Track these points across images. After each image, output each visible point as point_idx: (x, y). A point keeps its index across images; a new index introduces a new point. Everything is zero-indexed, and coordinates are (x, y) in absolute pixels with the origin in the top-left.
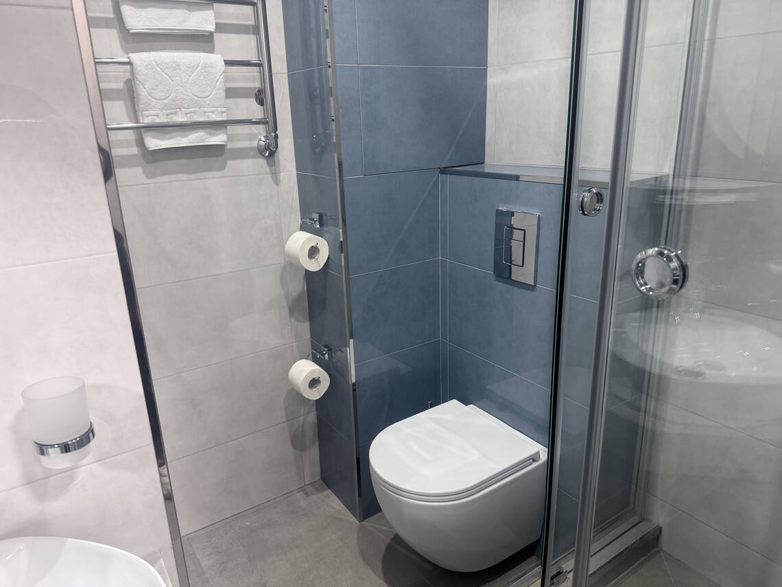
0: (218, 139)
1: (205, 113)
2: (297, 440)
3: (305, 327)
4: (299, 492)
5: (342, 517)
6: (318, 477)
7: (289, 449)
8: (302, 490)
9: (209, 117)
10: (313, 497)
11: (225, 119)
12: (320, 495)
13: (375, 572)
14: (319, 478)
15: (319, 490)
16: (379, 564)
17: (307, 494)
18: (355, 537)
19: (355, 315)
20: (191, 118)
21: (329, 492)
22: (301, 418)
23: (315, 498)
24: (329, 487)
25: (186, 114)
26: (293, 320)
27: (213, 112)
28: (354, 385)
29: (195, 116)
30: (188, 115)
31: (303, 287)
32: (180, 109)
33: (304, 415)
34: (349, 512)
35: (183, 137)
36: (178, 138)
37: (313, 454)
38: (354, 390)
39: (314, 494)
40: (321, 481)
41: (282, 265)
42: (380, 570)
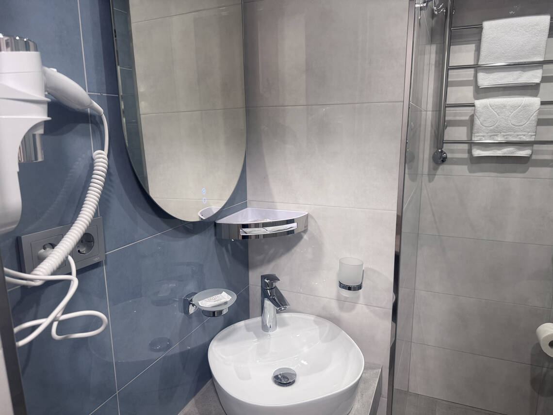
0: (524, 153)
1: (518, 135)
9: (520, 138)
11: (533, 140)
20: (507, 138)
25: (504, 136)
27: (524, 135)
29: (510, 138)
30: (505, 137)
32: (501, 132)
35: (499, 150)
36: (495, 151)
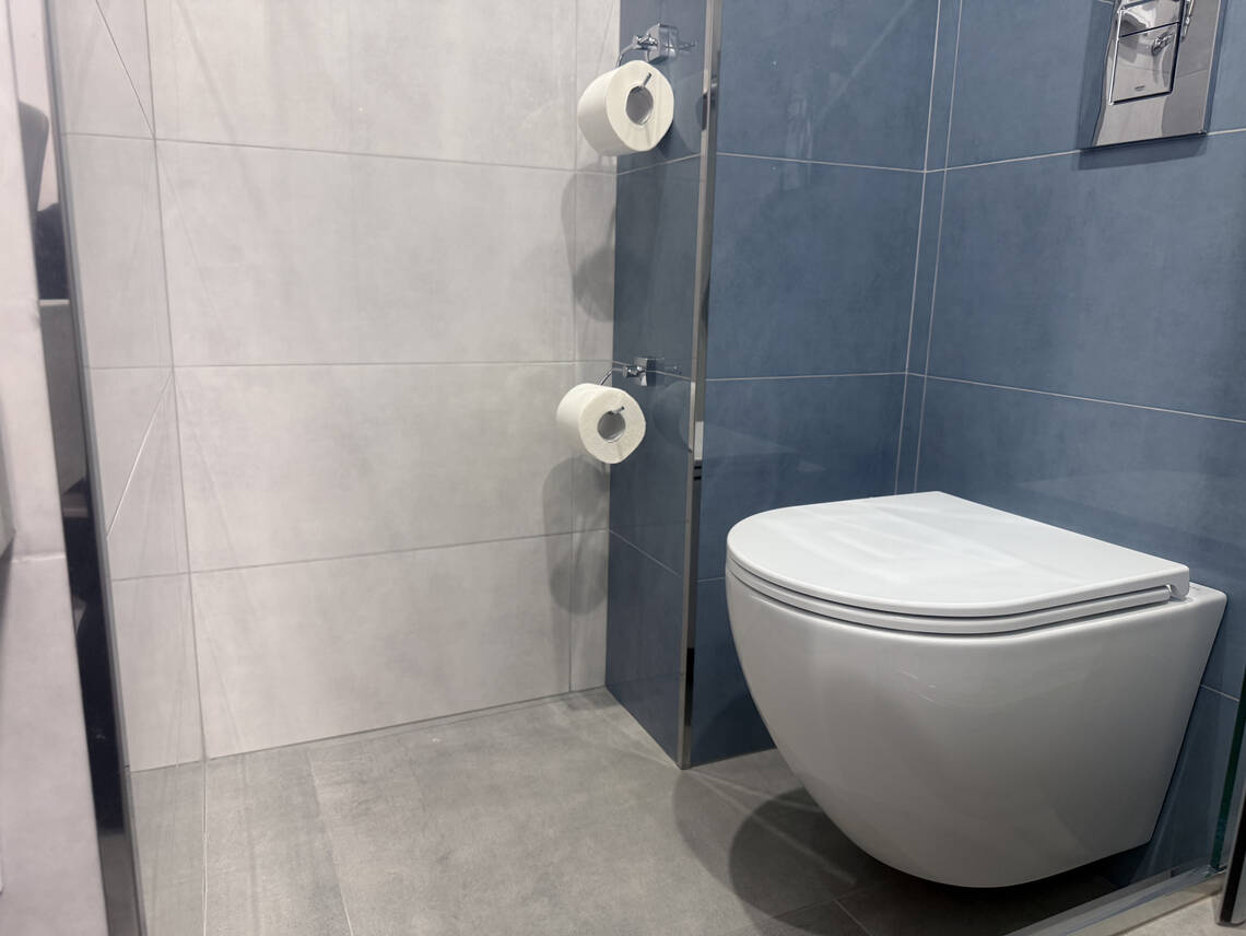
2: (563, 583)
3: (605, 330)
4: (556, 701)
5: (643, 755)
6: (600, 681)
7: (545, 601)
8: (563, 699)
10: (586, 712)
12: (599, 712)
13: (711, 870)
14: (603, 683)
15: (597, 704)
16: (724, 856)
17: (572, 707)
18: (671, 793)
19: (718, 255)
21: (619, 709)
22: (577, 537)
23: (587, 715)
24: (621, 700)
26: (580, 309)
28: (698, 467)
31: (609, 236)
33: (583, 531)
34: (661, 749)
37: (594, 624)
38: (697, 478)
39: (588, 709)
40: (605, 690)
41: (569, 175)
42: (725, 869)
